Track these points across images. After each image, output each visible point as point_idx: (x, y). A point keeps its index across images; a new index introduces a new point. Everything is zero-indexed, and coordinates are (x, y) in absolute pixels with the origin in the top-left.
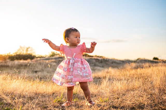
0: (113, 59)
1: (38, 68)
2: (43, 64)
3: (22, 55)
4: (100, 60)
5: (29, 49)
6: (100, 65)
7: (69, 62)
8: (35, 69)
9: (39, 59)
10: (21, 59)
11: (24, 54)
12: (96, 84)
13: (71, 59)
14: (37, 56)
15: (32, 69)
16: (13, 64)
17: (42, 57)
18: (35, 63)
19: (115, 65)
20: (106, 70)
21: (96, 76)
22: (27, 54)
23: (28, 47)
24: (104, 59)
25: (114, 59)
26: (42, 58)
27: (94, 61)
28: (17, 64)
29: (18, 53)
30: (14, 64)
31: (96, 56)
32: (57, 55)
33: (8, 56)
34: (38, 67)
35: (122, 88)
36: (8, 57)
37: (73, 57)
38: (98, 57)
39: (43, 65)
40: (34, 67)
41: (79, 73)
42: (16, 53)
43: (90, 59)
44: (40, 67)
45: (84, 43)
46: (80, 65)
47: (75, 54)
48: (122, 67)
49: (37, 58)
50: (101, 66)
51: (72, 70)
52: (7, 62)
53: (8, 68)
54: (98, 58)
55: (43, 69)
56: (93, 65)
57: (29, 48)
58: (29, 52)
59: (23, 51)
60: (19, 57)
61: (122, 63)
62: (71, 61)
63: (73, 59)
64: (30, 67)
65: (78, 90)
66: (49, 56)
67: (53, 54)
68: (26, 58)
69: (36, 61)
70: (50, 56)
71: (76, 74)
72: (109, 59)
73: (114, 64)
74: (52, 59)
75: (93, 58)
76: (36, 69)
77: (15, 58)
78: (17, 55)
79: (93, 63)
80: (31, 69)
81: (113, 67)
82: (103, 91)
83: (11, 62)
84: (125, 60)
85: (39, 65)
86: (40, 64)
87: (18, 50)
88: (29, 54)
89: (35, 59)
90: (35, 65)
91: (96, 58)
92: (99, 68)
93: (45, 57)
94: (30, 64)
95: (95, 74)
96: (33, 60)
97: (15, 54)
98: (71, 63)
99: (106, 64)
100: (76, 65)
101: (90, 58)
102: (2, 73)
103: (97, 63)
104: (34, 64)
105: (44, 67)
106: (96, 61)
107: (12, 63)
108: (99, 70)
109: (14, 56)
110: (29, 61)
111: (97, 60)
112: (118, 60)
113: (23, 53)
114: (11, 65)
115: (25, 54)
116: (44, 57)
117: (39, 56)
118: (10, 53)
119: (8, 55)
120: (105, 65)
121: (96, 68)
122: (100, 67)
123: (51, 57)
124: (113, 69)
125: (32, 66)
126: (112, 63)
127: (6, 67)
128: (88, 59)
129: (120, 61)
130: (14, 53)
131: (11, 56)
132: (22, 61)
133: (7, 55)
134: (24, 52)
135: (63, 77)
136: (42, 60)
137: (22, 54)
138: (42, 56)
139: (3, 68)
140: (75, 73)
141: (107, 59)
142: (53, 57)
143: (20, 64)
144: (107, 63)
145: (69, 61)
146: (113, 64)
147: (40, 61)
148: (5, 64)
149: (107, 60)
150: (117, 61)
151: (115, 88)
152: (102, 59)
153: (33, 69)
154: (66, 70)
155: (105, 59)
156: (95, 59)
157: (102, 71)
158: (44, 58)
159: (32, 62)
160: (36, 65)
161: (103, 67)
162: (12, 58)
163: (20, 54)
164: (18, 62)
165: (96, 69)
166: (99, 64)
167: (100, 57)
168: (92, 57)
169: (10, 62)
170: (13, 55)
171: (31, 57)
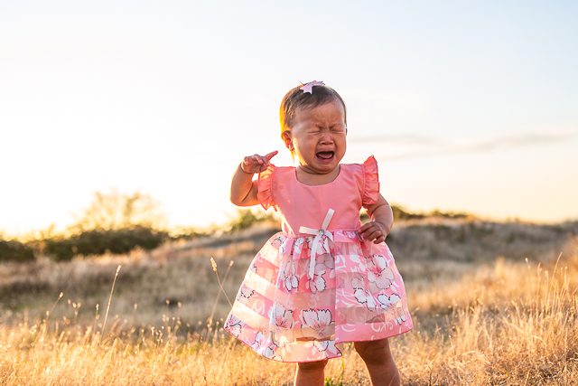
0: (513, 220)
1: (177, 286)
2: (200, 266)
3: (109, 233)
4: (455, 231)
5: (137, 205)
6: (457, 251)
7: (306, 249)
8: (166, 289)
9: (182, 244)
10: (101, 252)
11: (115, 228)
12: (432, 336)
13: (314, 236)
14: (173, 234)
15: (155, 293)
16: (65, 274)
17: (197, 236)
18: (165, 262)
19: (525, 246)
20: (482, 273)
21: (435, 303)
22: (132, 229)
23: (131, 195)
24: (472, 226)
25: (518, 222)
26: (195, 242)
27: (429, 236)
28: (84, 276)
29: (90, 227)
30: (71, 275)
31: (436, 214)
32: (262, 220)
33: (45, 240)
34: (181, 281)
35: (544, 344)
36: (42, 246)
37: (325, 225)
38: (446, 216)
39: (203, 272)
40: (163, 280)
41: (362, 299)
42: (80, 226)
43: (411, 228)
44: (188, 281)
45: (372, 161)
46: (357, 265)
47: (331, 212)
48: (551, 255)
49: (173, 239)
50: (461, 255)
51: (320, 284)
52: (41, 267)
53: (43, 294)
54: (448, 223)
55: (203, 287)
56: (425, 253)
57: (137, 197)
58: (138, 219)
59: (111, 212)
60: (93, 243)
61: (553, 235)
62: (316, 247)
63: (325, 237)
64: (145, 283)
65: (350, 368)
66: (229, 229)
67: (244, 218)
68: (126, 242)
69: (171, 255)
70: (234, 229)
71: (349, 305)
72: (494, 224)
73: (520, 246)
74: (241, 240)
75: (424, 222)
76: (173, 292)
77: (75, 249)
78: (84, 235)
79: (423, 247)
80: (150, 291)
81: (514, 257)
82: (459, 365)
83: (57, 267)
84: (568, 223)
85: (184, 272)
86: (189, 265)
87: (89, 213)
88: (138, 226)
89: (167, 247)
90: (164, 273)
91: (435, 221)
92: (450, 266)
93: (208, 236)
94: (145, 269)
95: (433, 295)
96: (156, 253)
97: (78, 232)
98: (317, 256)
99: (486, 247)
100: (341, 264)
101: (412, 222)
102: (15, 322)
103: (444, 246)
104: (161, 267)
105: (206, 279)
106: (438, 238)
107: (61, 270)
108: (453, 276)
109: (74, 238)
110: (138, 256)
111: (442, 231)
112: (533, 226)
113: (112, 225)
114: (60, 279)
115: (122, 226)
116: (208, 232)
117: (182, 233)
118: (52, 227)
119: (47, 237)
120: (479, 250)
121: (438, 265)
122: (457, 260)
123: (237, 234)
124: (516, 266)
125: (151, 280)
126: (511, 239)
127: (34, 292)
128: (402, 229)
129: (546, 228)
130: (69, 228)
131: (56, 240)
132: (106, 261)
133: (38, 237)
134: (115, 221)
135: (283, 319)
136: (199, 247)
137: (106, 226)
138: (199, 232)
139: (23, 298)
140: (345, 299)
141: (485, 223)
142: (247, 233)
143: (96, 271)
144: (486, 239)
145: (307, 243)
146: (512, 246)
147: (187, 254)
148: (32, 279)
149: (488, 227)
150: (530, 231)
151: (514, 349)
152: (462, 227)
153: (159, 290)
154: (295, 285)
155: (477, 223)
156: (430, 228)
157: (466, 278)
158: (205, 241)
159: (151, 258)
160: (170, 270)
161: (470, 259)
162: (62, 250)
163: (98, 231)
164: (90, 266)
165: (438, 274)
166: (451, 251)
167: (457, 217)
168: (421, 217)
169: (52, 269)
170: (68, 235)
171: (147, 239)
